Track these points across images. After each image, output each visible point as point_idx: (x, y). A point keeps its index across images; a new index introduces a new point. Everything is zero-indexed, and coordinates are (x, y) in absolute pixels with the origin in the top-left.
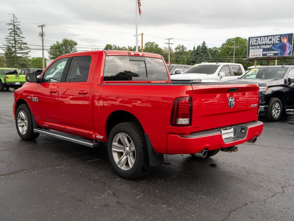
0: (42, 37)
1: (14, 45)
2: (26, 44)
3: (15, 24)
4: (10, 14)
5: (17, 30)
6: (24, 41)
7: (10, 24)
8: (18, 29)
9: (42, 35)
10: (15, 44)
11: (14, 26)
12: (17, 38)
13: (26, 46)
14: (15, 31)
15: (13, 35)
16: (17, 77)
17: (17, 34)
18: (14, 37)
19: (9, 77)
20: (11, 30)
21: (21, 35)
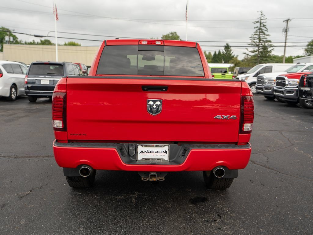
0: (285, 33)
1: (258, 44)
2: (270, 41)
3: (262, 21)
4: (258, 12)
5: (263, 28)
6: (268, 38)
7: (257, 22)
8: (264, 26)
9: (286, 31)
10: (259, 42)
11: (261, 23)
12: (262, 36)
13: (270, 43)
14: (261, 28)
15: (258, 33)
16: (223, 76)
17: (262, 32)
18: (259, 35)
19: (215, 76)
20: (257, 29)
21: (266, 32)
